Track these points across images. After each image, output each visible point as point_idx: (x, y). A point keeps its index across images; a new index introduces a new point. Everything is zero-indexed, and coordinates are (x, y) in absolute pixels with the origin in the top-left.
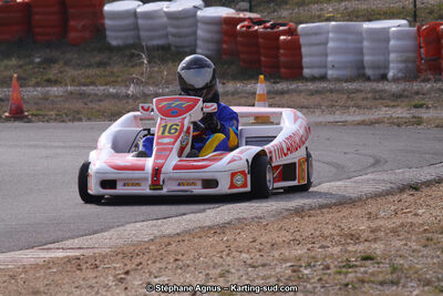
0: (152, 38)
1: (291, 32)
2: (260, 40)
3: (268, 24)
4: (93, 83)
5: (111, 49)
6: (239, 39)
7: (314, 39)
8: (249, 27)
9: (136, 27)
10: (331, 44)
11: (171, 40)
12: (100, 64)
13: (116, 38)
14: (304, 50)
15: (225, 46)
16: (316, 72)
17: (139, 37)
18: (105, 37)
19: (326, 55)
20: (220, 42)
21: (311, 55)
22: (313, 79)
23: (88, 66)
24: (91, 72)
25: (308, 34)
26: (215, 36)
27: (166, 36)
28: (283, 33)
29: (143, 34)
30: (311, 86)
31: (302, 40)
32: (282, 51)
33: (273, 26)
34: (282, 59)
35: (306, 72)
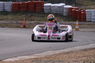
0: (54, 12)
1: (84, 11)
2: (77, 13)
3: (79, 10)
4: (41, 21)
5: (45, 13)
6: (73, 12)
7: (89, 13)
8: (75, 10)
9: (51, 9)
10: (92, 14)
11: (58, 12)
12: (43, 17)
13: (46, 11)
14: (87, 15)
15: (69, 14)
16: (89, 20)
17: (51, 11)
18: (44, 11)
19: (91, 16)
20: (69, 13)
21: (88, 16)
22: (88, 22)
23: (40, 17)
24: (41, 18)
25: (88, 12)
26: (68, 12)
27: (57, 11)
28: (82, 11)
29: (52, 11)
30: (88, 23)
31: (86, 13)
32: (82, 15)
33: (80, 10)
34: (82, 17)
35: (87, 20)
